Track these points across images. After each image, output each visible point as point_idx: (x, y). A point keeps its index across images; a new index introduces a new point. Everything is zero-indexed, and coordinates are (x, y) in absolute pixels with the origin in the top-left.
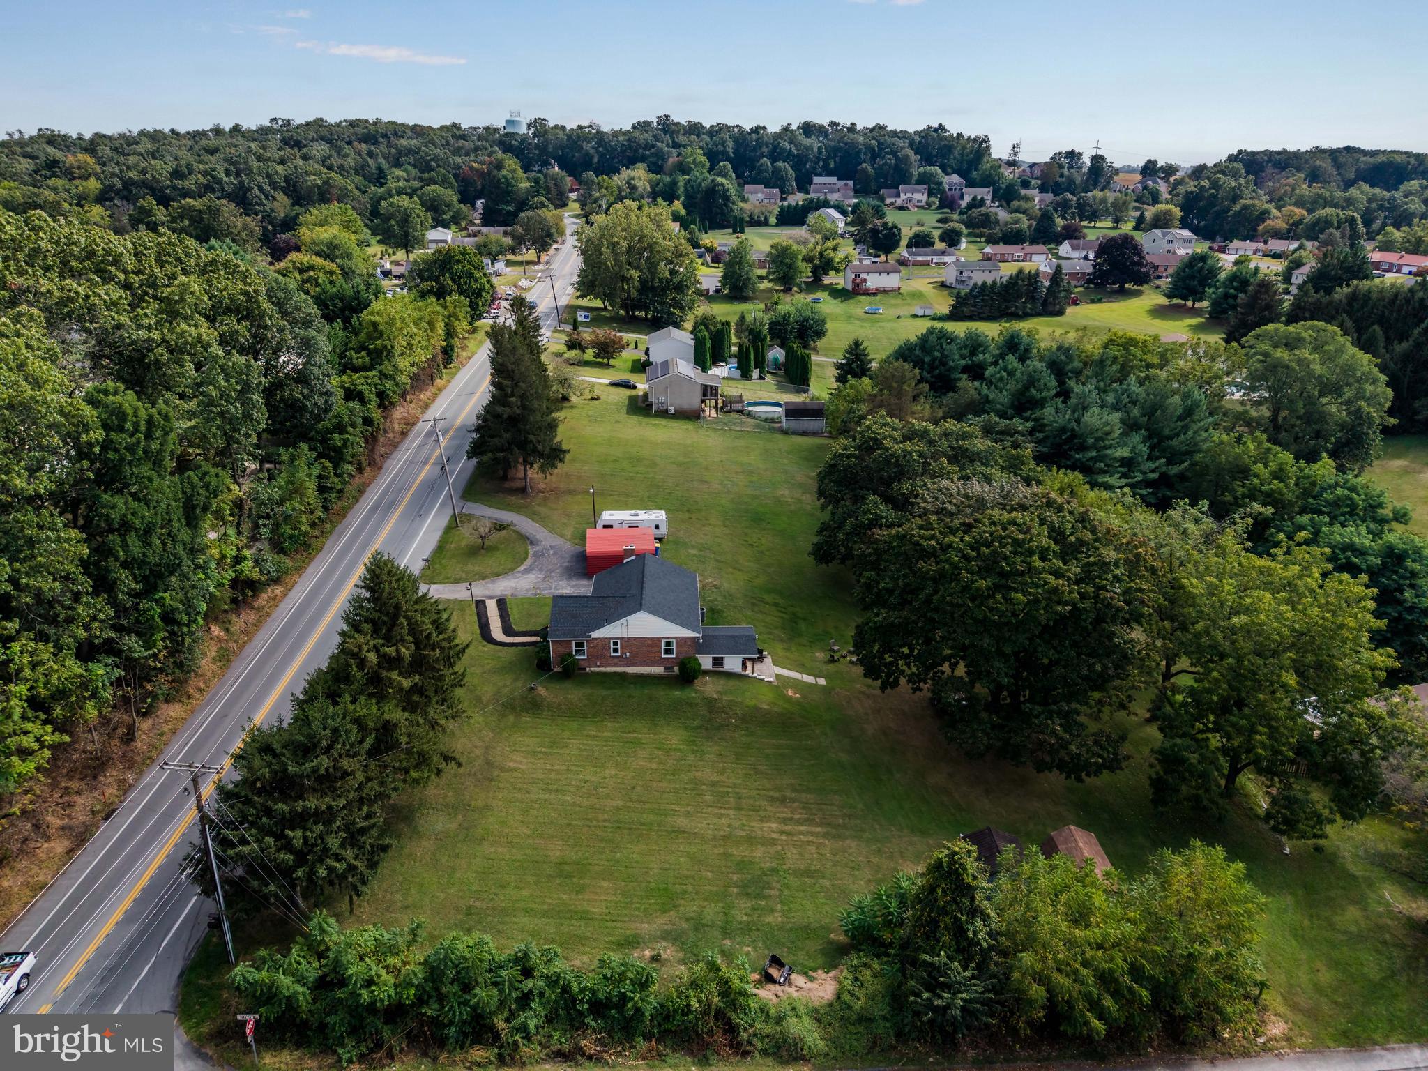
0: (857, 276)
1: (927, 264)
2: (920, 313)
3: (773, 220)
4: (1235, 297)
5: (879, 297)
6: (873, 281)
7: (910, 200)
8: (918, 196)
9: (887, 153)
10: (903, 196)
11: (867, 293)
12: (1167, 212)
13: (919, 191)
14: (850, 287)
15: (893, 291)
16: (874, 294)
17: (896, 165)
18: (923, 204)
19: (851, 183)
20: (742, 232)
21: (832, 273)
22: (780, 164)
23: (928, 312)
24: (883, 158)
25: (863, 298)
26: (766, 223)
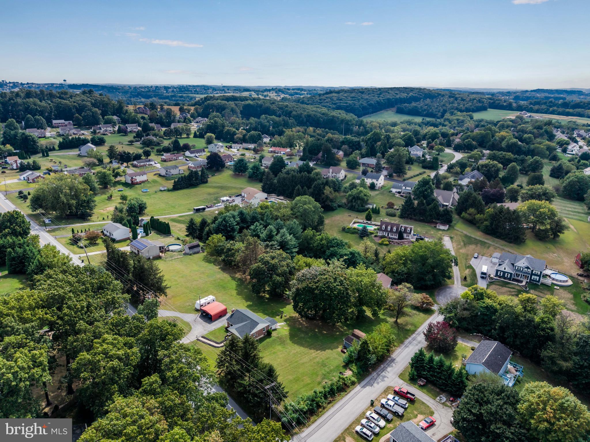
0: (132, 178)
1: (145, 165)
2: (163, 189)
3: (57, 147)
4: (256, 173)
5: (142, 184)
6: (139, 179)
7: (106, 131)
8: (109, 129)
9: (87, 110)
10: (103, 129)
11: (137, 184)
12: (211, 136)
13: (109, 127)
14: (130, 182)
15: (146, 181)
16: (140, 184)
17: (93, 115)
18: (112, 131)
19: (71, 122)
20: (48, 156)
21: (118, 177)
22: (37, 117)
23: (166, 188)
24: (85, 112)
25: (137, 186)
26: (54, 149)
